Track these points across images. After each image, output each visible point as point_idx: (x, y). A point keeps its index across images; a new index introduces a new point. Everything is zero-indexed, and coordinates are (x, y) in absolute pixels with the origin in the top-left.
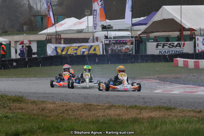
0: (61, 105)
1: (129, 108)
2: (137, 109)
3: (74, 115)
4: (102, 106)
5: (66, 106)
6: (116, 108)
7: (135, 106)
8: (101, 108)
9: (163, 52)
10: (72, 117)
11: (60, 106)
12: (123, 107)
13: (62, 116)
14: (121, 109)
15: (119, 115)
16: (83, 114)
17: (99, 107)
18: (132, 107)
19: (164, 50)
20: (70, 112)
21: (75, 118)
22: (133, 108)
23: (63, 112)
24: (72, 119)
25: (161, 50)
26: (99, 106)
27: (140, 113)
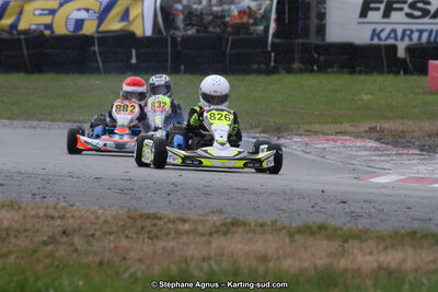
0: (42, 212)
1: (300, 231)
2: (329, 238)
3: (96, 254)
4: (195, 222)
5: (62, 218)
6: (250, 231)
7: (322, 227)
8: (194, 231)
9: (383, 35)
10: (90, 258)
11: (37, 216)
12: (276, 228)
13: (51, 255)
14: (268, 237)
15: (264, 258)
16: (128, 250)
17: (187, 227)
18: (310, 231)
19: (389, 28)
20: (76, 239)
21: (101, 263)
22: (312, 233)
23: (52, 240)
24: (88, 266)
25: (379, 28)
26: (184, 221)
27: (344, 253)
